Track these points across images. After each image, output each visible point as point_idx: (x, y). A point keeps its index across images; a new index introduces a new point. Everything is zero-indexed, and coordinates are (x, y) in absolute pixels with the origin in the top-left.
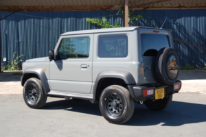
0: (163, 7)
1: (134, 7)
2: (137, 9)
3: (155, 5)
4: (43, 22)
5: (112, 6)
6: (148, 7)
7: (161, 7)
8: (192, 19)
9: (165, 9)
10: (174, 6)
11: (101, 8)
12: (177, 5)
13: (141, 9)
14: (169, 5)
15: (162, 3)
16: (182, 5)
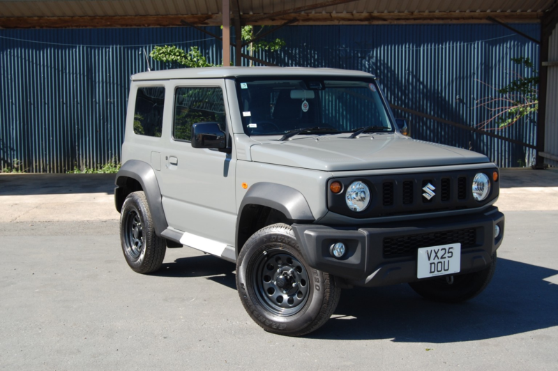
0: (331, 19)
1: (262, 19)
2: (270, 23)
3: (313, 14)
4: (46, 56)
5: (209, 17)
6: (295, 20)
7: (325, 19)
8: (406, 49)
9: (336, 23)
10: (357, 15)
11: (184, 22)
12: (365, 14)
13: (278, 23)
14: (344, 15)
15: (329, 9)
16: (376, 14)
